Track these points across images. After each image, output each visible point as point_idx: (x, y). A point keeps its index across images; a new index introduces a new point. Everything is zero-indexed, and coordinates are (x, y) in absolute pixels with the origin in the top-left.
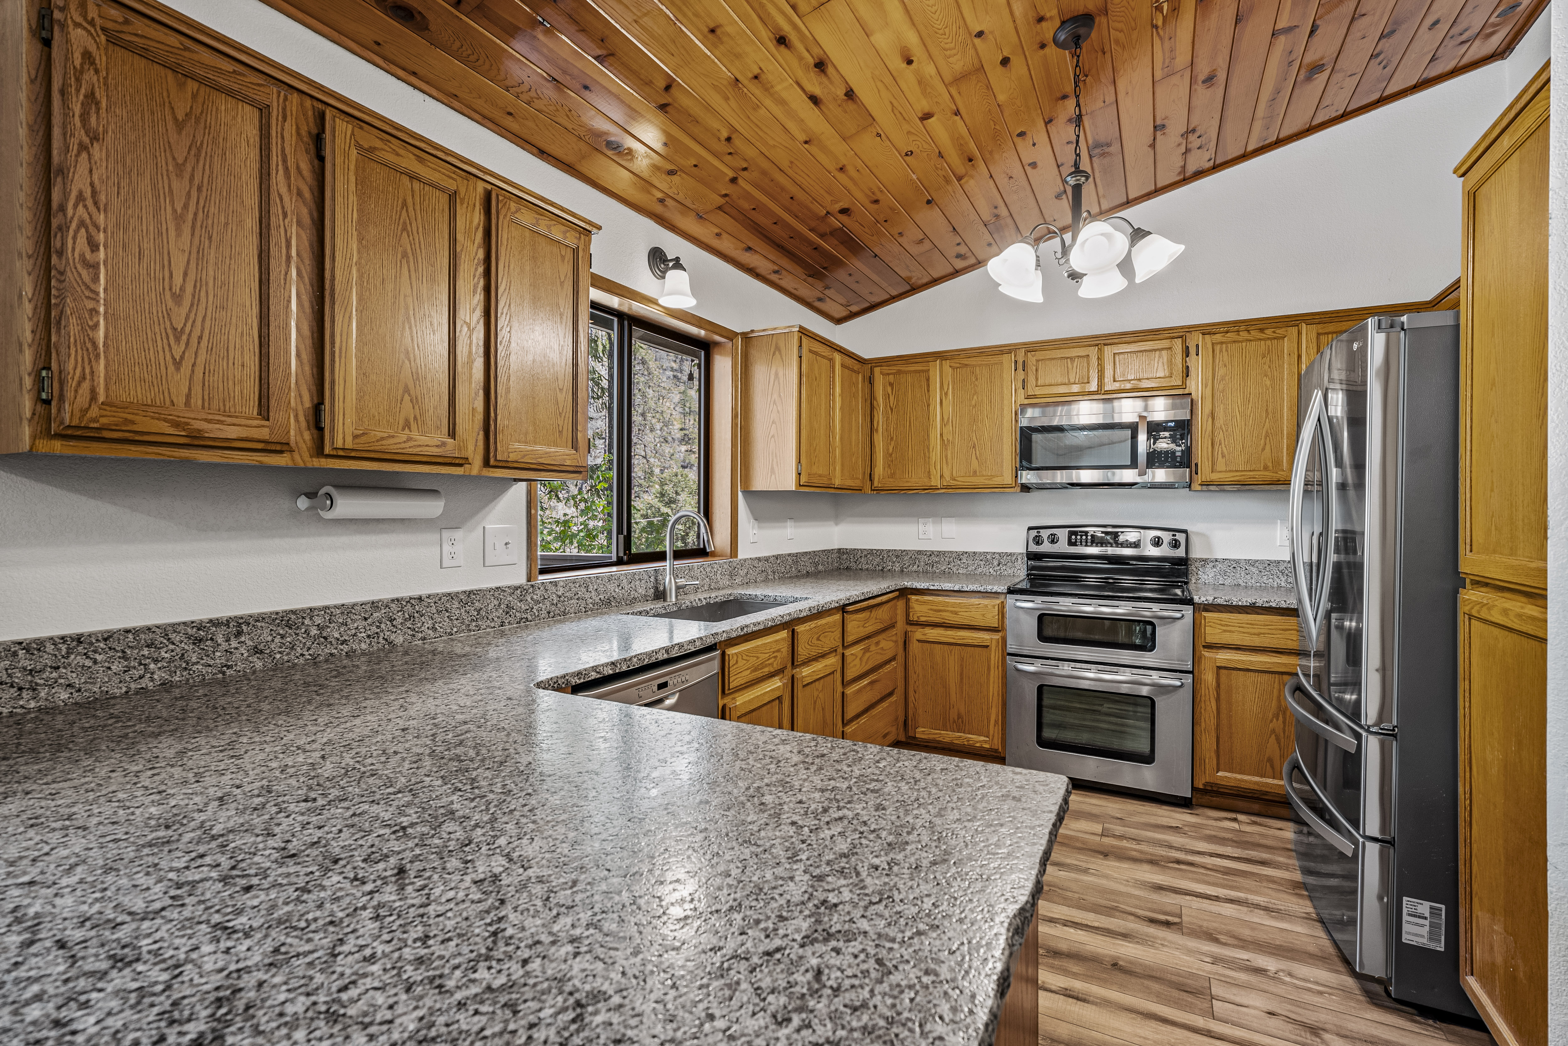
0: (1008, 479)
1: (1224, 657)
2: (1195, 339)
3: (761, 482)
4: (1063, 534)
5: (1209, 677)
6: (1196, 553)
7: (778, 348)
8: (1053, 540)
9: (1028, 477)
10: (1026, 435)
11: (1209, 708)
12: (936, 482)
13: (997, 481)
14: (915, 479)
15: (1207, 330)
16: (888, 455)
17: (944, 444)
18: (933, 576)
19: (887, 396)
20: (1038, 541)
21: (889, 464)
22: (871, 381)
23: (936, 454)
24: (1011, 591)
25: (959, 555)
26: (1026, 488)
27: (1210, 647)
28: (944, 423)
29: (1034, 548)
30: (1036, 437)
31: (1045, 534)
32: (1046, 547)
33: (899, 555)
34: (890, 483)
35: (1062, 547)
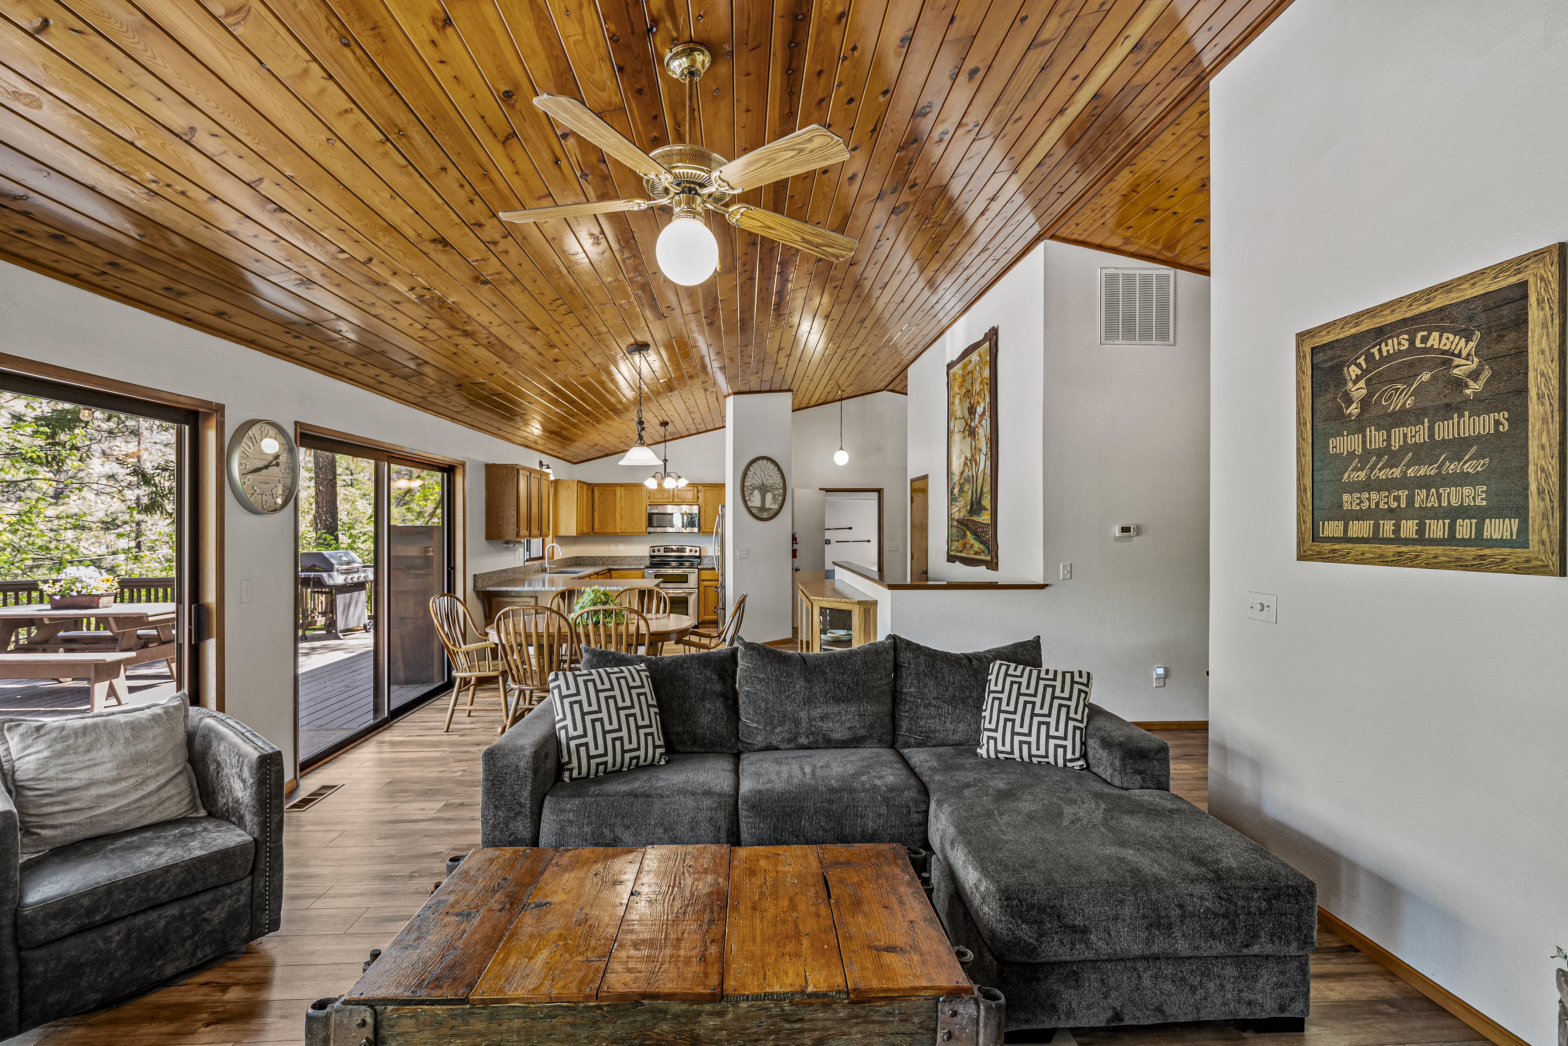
0: (644, 530)
1: (706, 583)
2: (700, 488)
3: (562, 532)
4: (662, 549)
5: (702, 589)
6: (703, 554)
7: (569, 487)
8: (659, 551)
9: (651, 530)
10: (650, 515)
11: (702, 598)
12: (618, 531)
13: (640, 530)
14: (610, 529)
15: (704, 485)
16: (600, 520)
17: (622, 517)
18: (615, 565)
19: (599, 498)
20: (654, 551)
21: (600, 524)
22: (593, 492)
23: (618, 521)
24: (647, 567)
25: (625, 557)
26: (649, 533)
27: (703, 581)
28: (621, 510)
29: (652, 554)
30: (655, 517)
31: (656, 549)
32: (656, 553)
33: (601, 558)
34: (601, 531)
35: (662, 553)
